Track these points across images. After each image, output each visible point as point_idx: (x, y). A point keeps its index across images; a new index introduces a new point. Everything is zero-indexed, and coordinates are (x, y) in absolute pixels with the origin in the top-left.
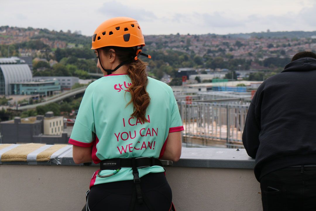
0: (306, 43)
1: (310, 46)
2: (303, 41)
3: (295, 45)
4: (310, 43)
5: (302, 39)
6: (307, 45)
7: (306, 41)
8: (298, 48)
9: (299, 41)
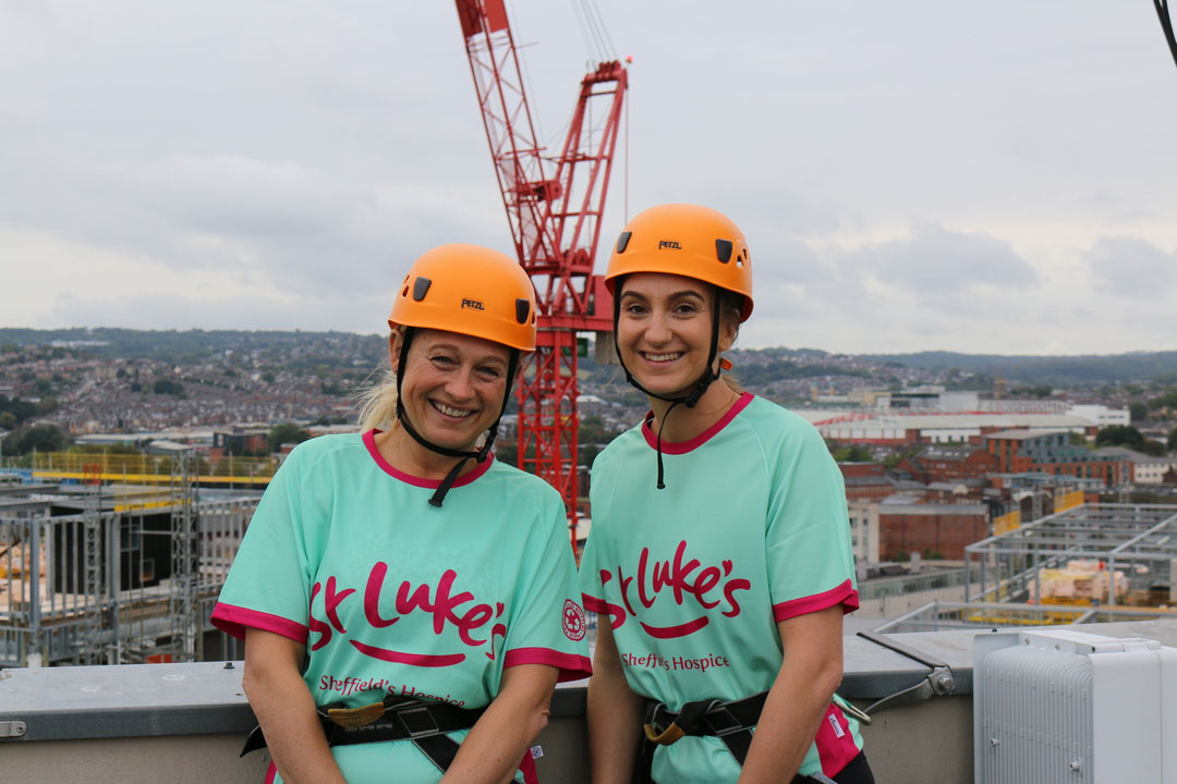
0: (39, 357)
1: (48, 366)
2: (31, 353)
3: (12, 362)
4: (48, 359)
5: (28, 347)
6: (42, 362)
7: (39, 352)
8: (20, 369)
9: (21, 353)
